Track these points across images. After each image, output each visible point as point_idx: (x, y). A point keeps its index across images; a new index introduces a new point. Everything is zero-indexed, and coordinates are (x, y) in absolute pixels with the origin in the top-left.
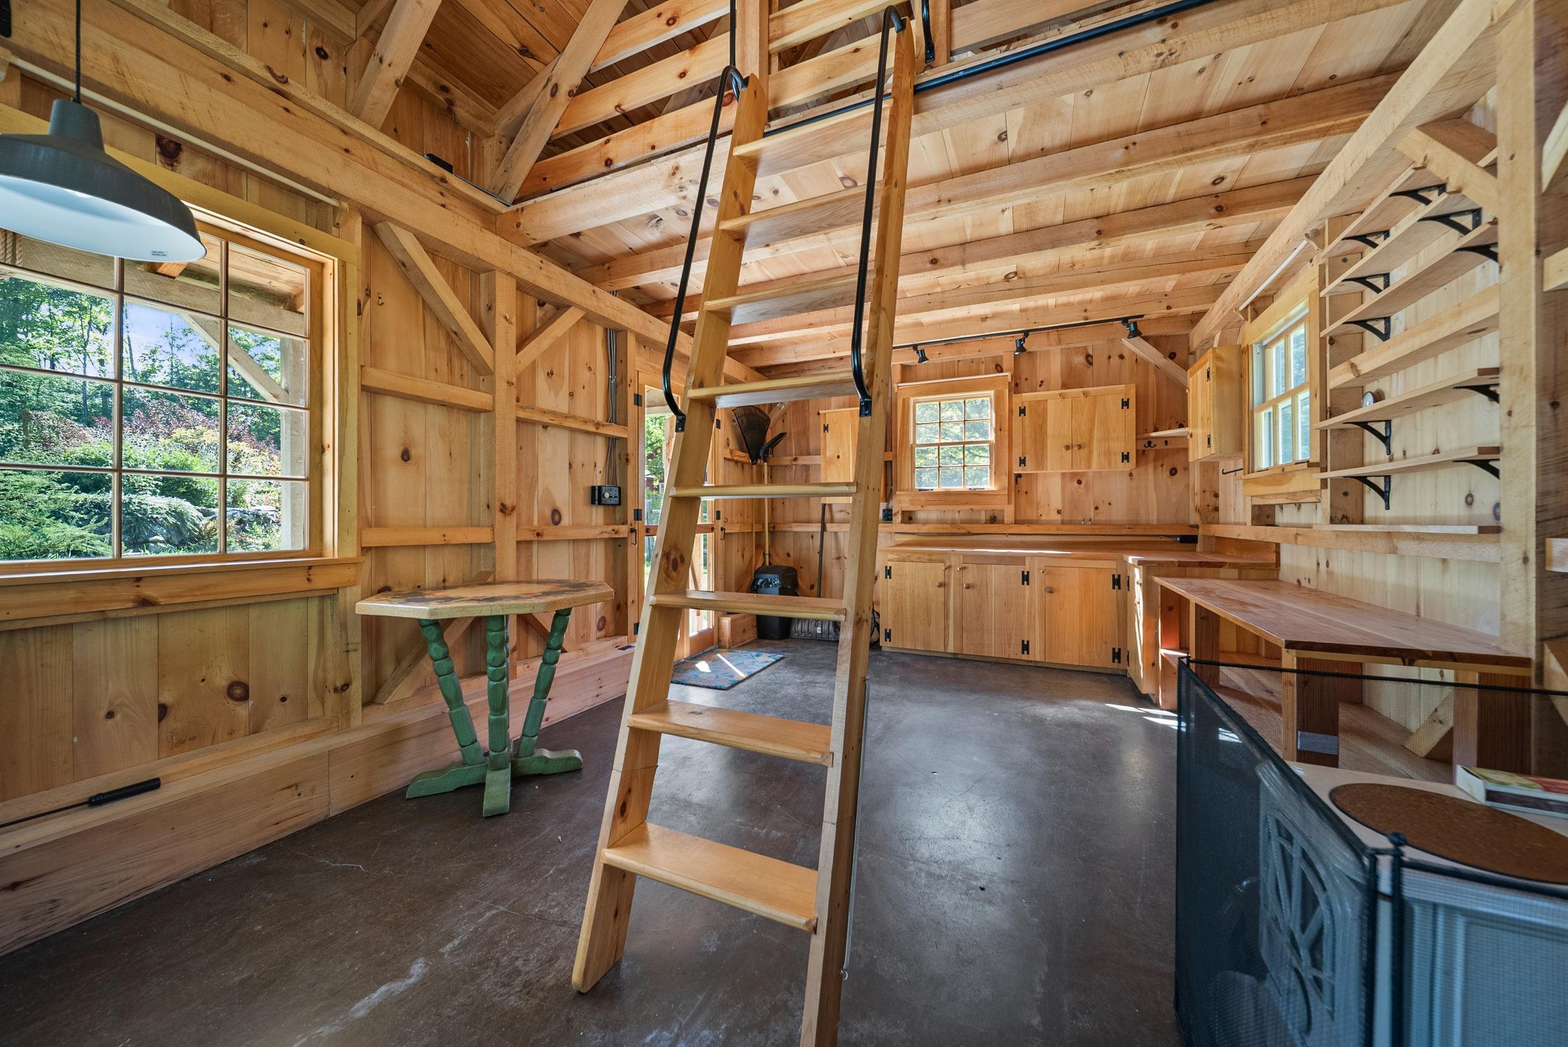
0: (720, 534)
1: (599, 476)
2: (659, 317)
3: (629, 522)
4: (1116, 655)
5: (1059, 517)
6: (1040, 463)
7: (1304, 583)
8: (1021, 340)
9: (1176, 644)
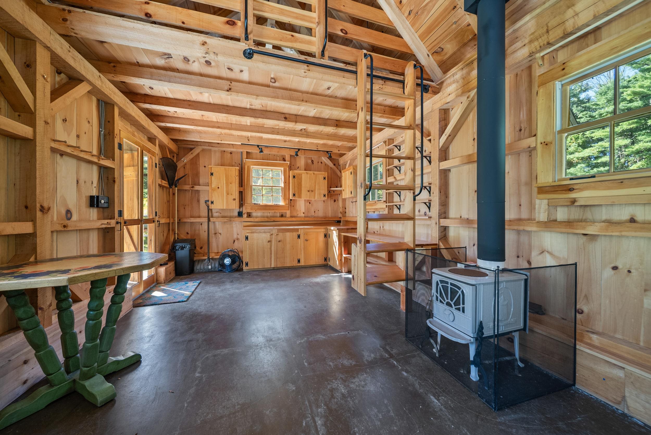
0: (157, 224)
1: (95, 189)
2: (132, 101)
3: (116, 218)
4: (325, 259)
5: (303, 215)
6: (300, 197)
7: (376, 232)
8: (297, 152)
9: (347, 253)
